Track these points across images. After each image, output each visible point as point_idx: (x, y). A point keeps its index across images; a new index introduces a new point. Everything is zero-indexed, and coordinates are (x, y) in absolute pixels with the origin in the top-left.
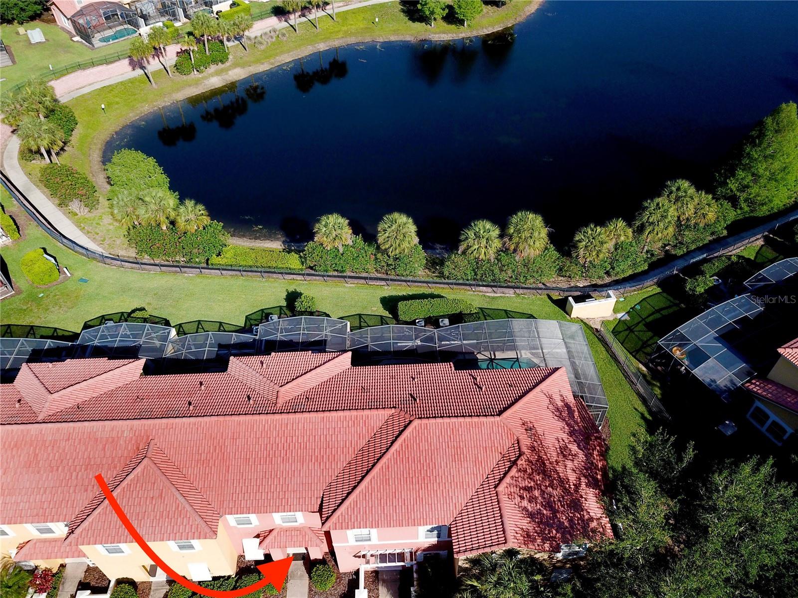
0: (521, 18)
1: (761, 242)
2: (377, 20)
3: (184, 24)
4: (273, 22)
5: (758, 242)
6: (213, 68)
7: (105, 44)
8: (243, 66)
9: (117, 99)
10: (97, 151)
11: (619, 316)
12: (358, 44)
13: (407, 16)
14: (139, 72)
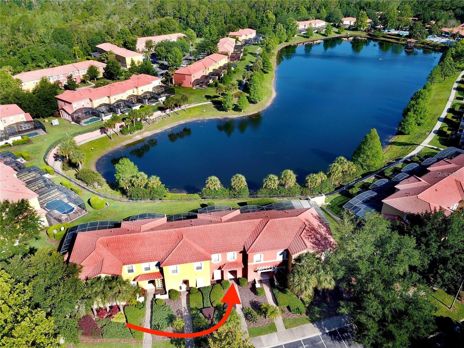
0: (265, 108)
1: (374, 178)
2: (205, 111)
3: (121, 115)
4: (159, 113)
5: (373, 178)
6: (136, 132)
7: (87, 124)
8: (149, 131)
9: (97, 146)
10: (93, 166)
11: (327, 204)
12: (197, 120)
13: (217, 109)
14: (104, 135)
